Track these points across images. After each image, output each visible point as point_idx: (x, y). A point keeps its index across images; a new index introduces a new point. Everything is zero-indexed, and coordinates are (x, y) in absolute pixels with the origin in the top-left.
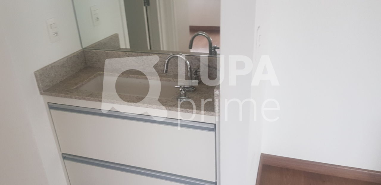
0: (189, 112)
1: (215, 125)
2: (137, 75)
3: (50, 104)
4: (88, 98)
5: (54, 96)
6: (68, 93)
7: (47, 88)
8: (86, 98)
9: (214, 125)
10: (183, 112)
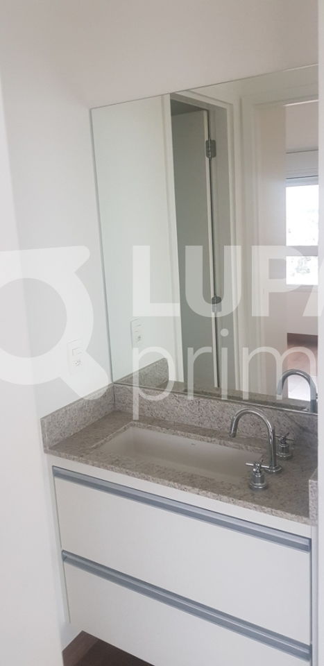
0: (265, 512)
1: (310, 540)
2: (189, 432)
3: (55, 468)
4: (112, 466)
5: (63, 457)
6: (83, 454)
7: (55, 444)
8: (109, 466)
9: (308, 541)
10: (256, 510)
